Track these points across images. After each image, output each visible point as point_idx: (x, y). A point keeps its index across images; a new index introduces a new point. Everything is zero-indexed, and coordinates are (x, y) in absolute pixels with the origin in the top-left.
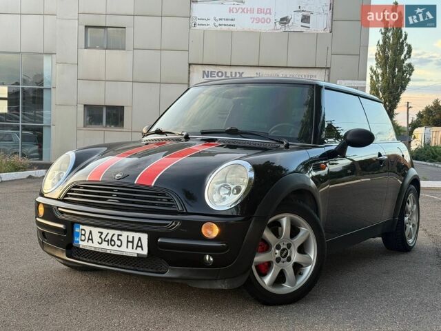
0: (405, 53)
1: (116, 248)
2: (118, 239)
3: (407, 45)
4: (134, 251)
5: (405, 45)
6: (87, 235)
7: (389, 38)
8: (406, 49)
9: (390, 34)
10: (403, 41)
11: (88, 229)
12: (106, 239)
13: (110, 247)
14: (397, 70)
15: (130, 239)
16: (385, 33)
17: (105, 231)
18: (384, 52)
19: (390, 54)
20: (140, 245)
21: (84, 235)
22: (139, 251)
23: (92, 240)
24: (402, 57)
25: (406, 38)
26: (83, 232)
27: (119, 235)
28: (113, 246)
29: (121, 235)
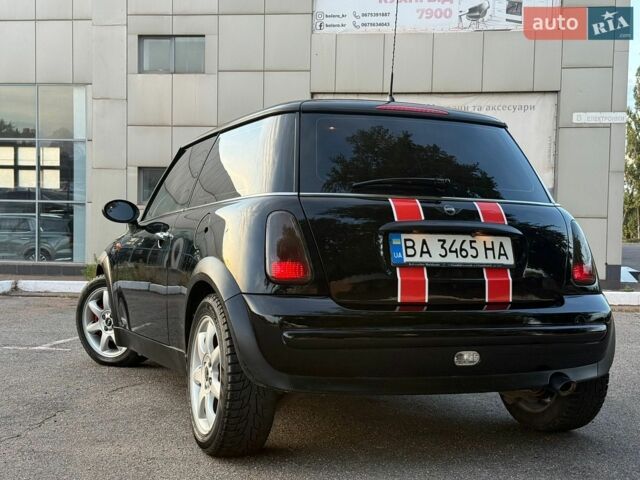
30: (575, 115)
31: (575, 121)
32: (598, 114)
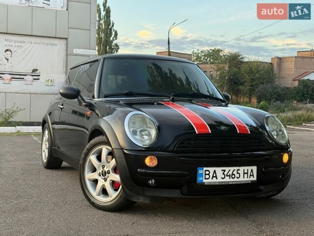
0: (113, 36)
1: (236, 179)
2: (238, 173)
3: (114, 30)
4: (249, 179)
5: (112, 30)
6: (211, 175)
7: (101, 24)
8: (113, 33)
9: (102, 22)
10: (111, 27)
11: (212, 170)
12: (228, 174)
13: (232, 180)
14: (108, 47)
15: (246, 171)
16: (99, 21)
17: (227, 169)
18: (99, 34)
19: (103, 35)
20: (252, 174)
21: (209, 174)
22: (252, 179)
23: (216, 177)
24: (111, 39)
25: (113, 26)
26: (207, 172)
27: (238, 170)
28: (233, 178)
29: (239, 170)
30: (74, 50)
31: (74, 52)
32: (84, 50)
